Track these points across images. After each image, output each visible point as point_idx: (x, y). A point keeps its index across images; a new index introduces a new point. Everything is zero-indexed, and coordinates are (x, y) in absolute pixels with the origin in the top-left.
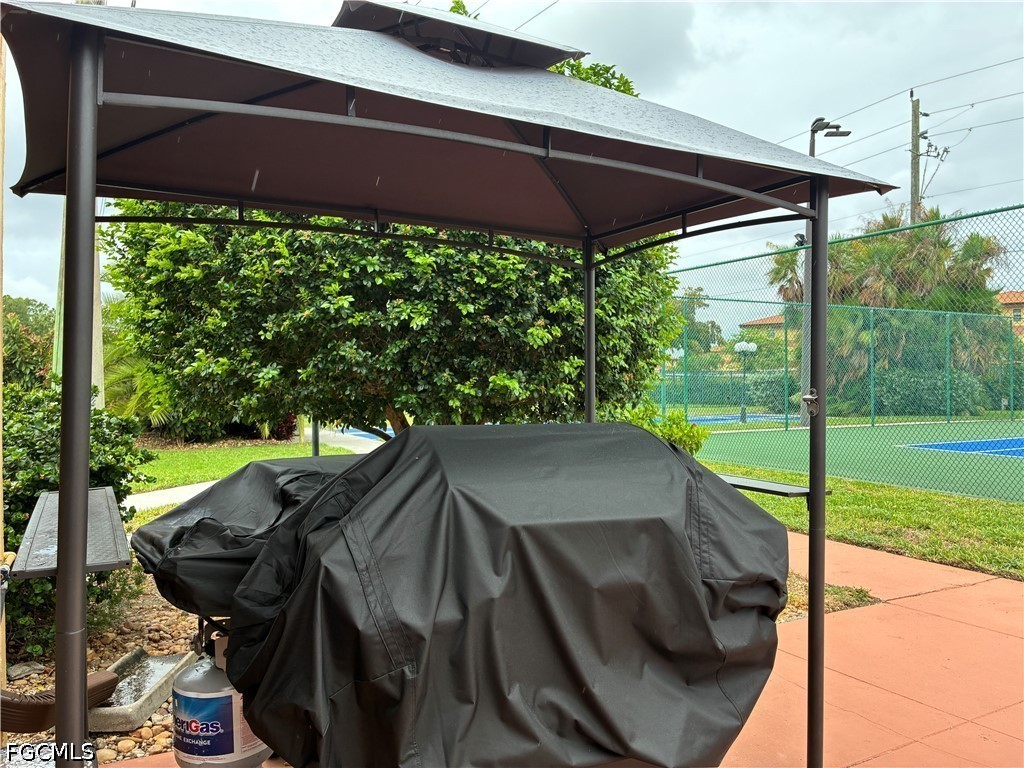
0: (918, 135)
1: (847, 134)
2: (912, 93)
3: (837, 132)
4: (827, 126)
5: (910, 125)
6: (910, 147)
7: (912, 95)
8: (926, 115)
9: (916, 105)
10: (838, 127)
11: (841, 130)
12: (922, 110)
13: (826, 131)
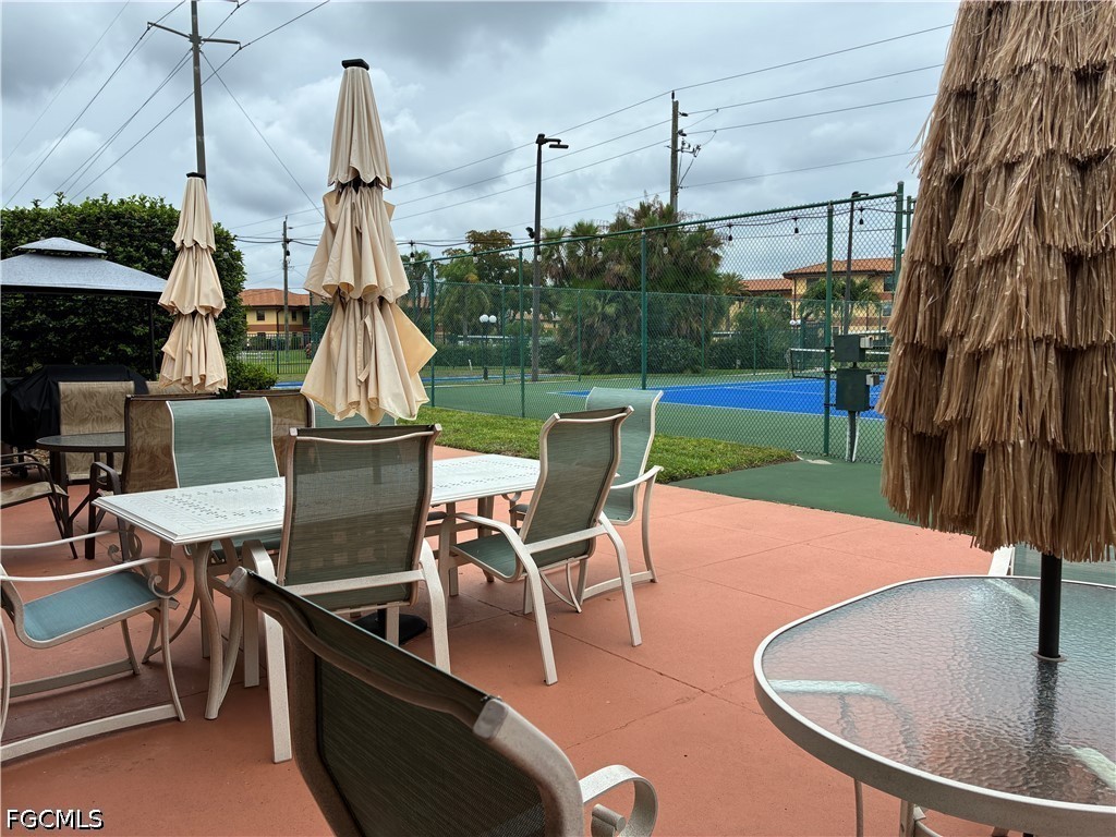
0: (676, 133)
1: (566, 147)
2: (673, 94)
3: (558, 145)
4: (547, 141)
5: (671, 122)
6: (670, 143)
7: (673, 97)
8: (685, 115)
9: (676, 105)
10: (559, 141)
11: (561, 143)
12: (680, 110)
13: (548, 144)
